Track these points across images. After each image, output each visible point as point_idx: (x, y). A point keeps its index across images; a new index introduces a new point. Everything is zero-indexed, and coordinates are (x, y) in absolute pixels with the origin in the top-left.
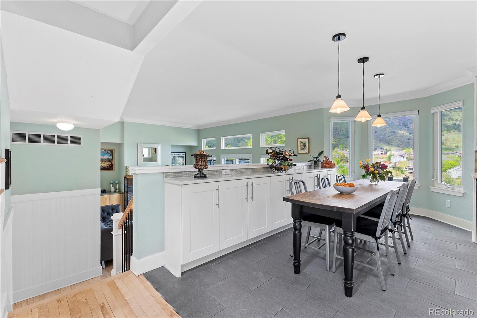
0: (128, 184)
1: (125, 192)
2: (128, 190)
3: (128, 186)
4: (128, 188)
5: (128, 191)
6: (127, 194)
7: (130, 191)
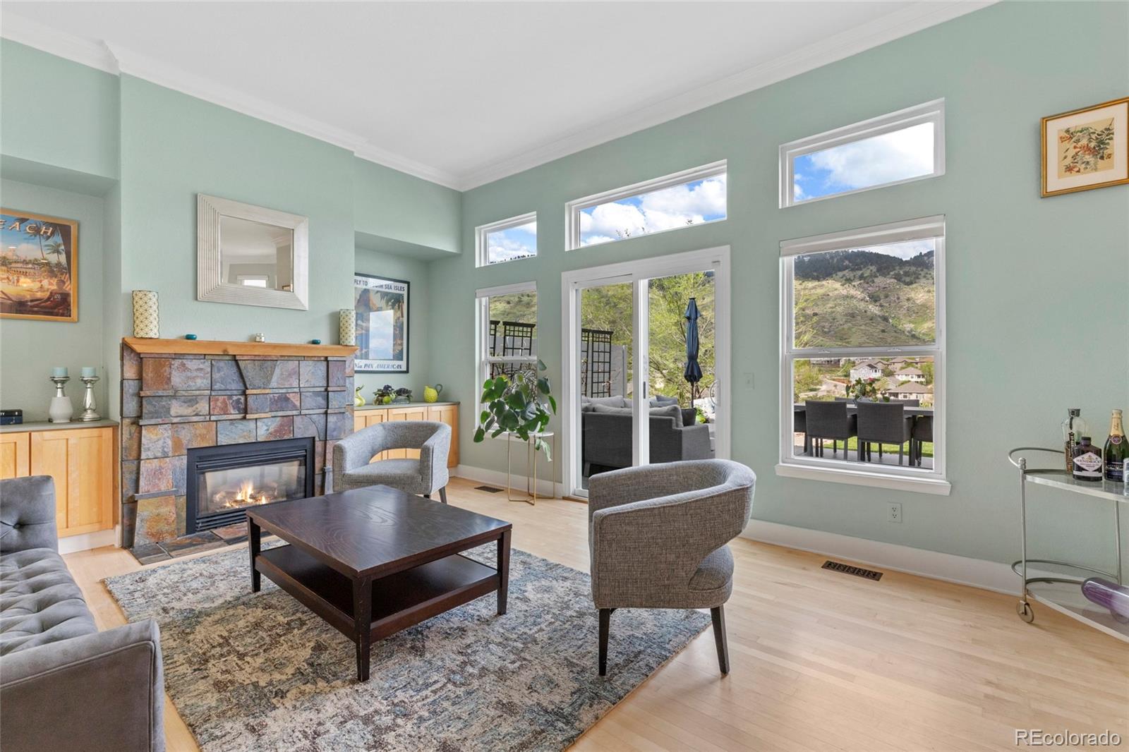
0: (140, 379)
1: (126, 421)
2: (141, 406)
3: (141, 389)
4: (141, 398)
5: (140, 417)
6: (134, 428)
7: (155, 414)
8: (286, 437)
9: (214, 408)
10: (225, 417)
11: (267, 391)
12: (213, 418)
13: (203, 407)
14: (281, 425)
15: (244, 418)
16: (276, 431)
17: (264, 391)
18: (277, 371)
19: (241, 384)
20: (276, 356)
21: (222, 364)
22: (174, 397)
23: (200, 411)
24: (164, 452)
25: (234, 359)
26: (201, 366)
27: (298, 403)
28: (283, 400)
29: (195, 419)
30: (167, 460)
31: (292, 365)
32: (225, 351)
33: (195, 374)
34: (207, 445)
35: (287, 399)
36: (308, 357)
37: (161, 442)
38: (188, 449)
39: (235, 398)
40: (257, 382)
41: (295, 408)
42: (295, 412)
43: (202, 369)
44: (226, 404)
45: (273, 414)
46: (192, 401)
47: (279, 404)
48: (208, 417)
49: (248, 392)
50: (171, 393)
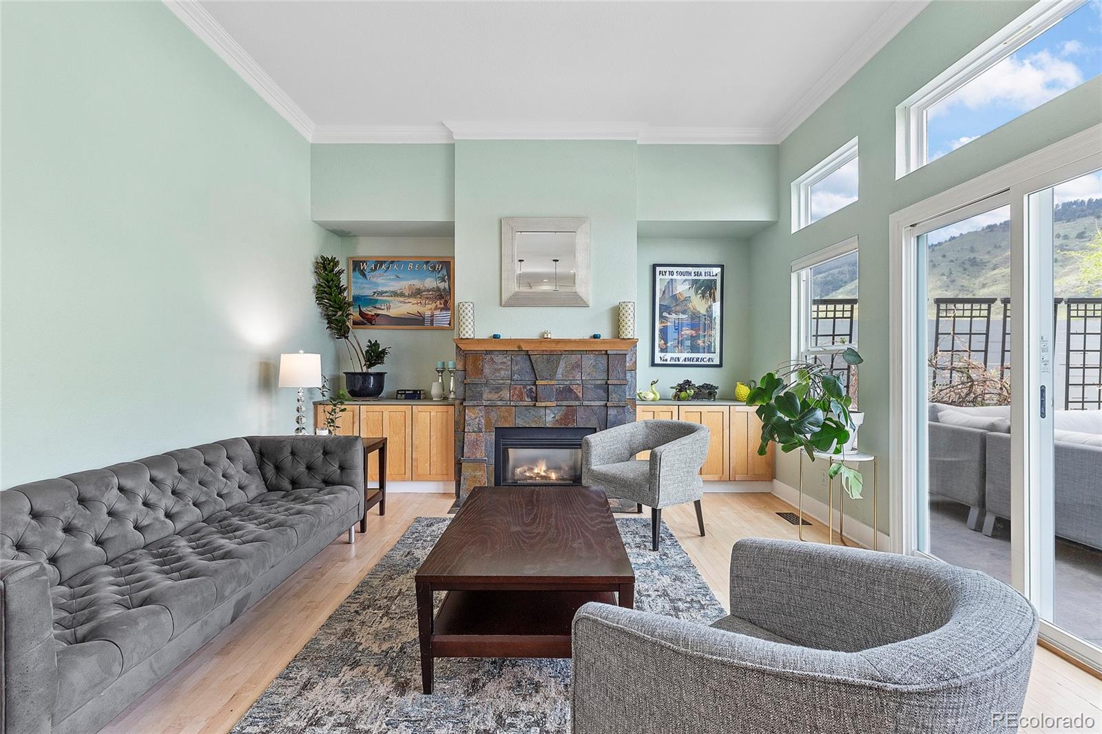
0: (465, 370)
1: (458, 402)
2: (465, 391)
3: (465, 378)
4: (465, 385)
5: (465, 399)
6: (461, 408)
7: (473, 398)
8: (570, 426)
9: (513, 395)
10: (521, 403)
11: (553, 382)
12: (512, 403)
13: (506, 394)
14: (566, 414)
15: (535, 405)
16: (561, 419)
17: (550, 382)
18: (562, 365)
19: (533, 376)
20: (561, 351)
21: (519, 358)
22: (486, 384)
23: (503, 397)
24: (479, 428)
25: (527, 354)
26: (504, 360)
27: (580, 395)
28: (567, 392)
29: (499, 403)
30: (481, 434)
31: (574, 358)
32: (519, 347)
33: (500, 367)
34: (508, 426)
35: (571, 391)
36: (589, 351)
37: (477, 420)
38: (496, 428)
39: (529, 387)
40: (545, 374)
41: (577, 398)
42: (577, 403)
43: (504, 363)
44: (522, 392)
45: (559, 403)
46: (498, 389)
47: (564, 394)
48: (509, 402)
49: (537, 383)
50: (484, 380)
